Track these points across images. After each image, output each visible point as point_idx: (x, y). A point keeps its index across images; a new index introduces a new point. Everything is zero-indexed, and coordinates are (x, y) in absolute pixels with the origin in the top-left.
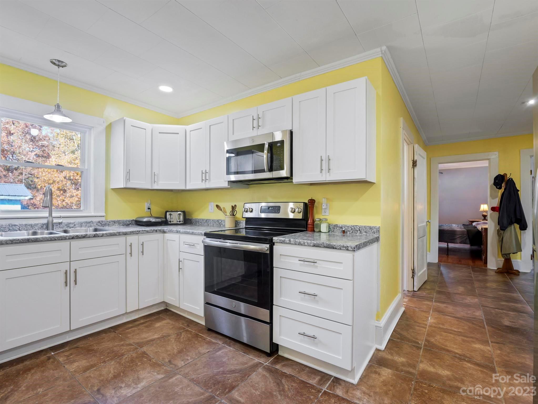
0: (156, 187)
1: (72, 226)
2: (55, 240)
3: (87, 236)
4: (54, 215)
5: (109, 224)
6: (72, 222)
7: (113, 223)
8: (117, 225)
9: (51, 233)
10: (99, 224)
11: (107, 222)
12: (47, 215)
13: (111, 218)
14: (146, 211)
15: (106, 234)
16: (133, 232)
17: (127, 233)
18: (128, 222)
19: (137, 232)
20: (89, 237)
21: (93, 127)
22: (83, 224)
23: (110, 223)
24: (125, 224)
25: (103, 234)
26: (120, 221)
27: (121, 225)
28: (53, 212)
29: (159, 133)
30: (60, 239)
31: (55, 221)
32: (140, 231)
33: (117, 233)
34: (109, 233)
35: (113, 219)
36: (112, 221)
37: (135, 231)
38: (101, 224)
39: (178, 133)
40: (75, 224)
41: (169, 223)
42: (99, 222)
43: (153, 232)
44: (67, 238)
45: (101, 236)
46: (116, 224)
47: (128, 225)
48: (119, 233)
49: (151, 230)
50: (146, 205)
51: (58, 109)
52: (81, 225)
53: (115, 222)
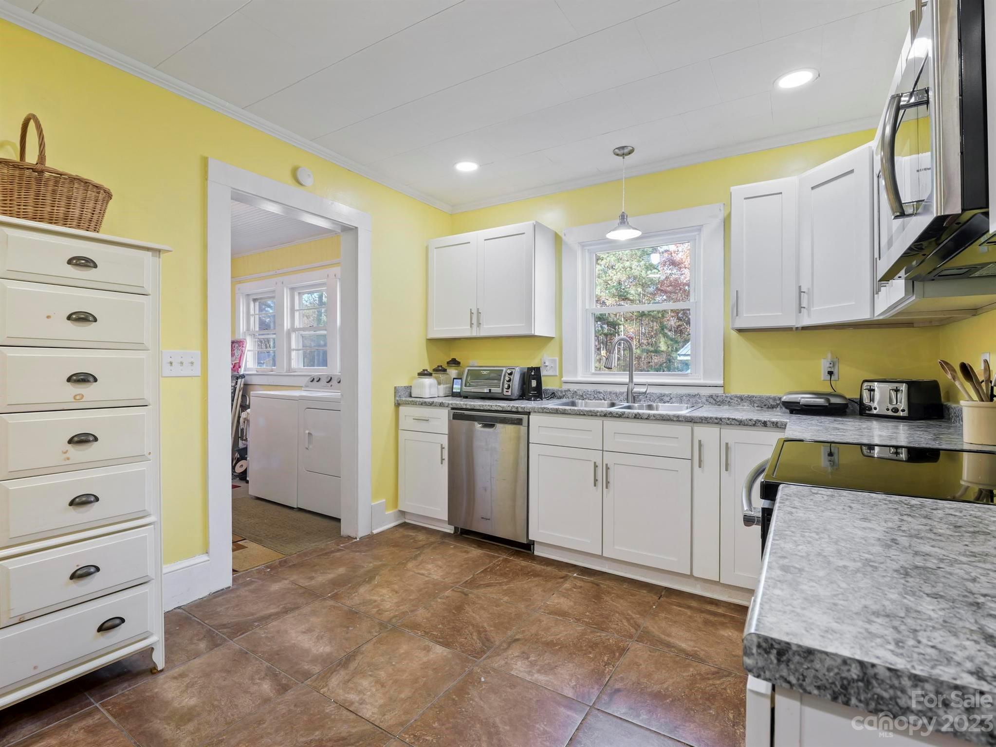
1: (667, 399)
4: (636, 379)
5: (729, 402)
6: (667, 393)
7: (739, 400)
8: (746, 406)
9: (629, 407)
10: (712, 400)
11: (727, 397)
12: (627, 380)
13: (737, 389)
14: (822, 379)
15: (654, 415)
16: (706, 418)
17: (693, 419)
18: (771, 401)
19: (716, 421)
20: (628, 417)
21: (702, 225)
22: (684, 397)
23: (733, 401)
24: (765, 405)
25: (649, 415)
26: (753, 397)
27: (756, 405)
28: (634, 376)
29: (813, 188)
30: (590, 414)
31: (637, 389)
32: (723, 420)
33: (674, 416)
34: (659, 415)
35: (739, 394)
36: (736, 397)
37: (711, 418)
38: (715, 400)
39: (852, 171)
40: (672, 396)
42: (711, 396)
46: (745, 404)
47: (773, 408)
49: (750, 420)
50: (823, 365)
51: (623, 220)
52: (680, 399)
53: (741, 398)
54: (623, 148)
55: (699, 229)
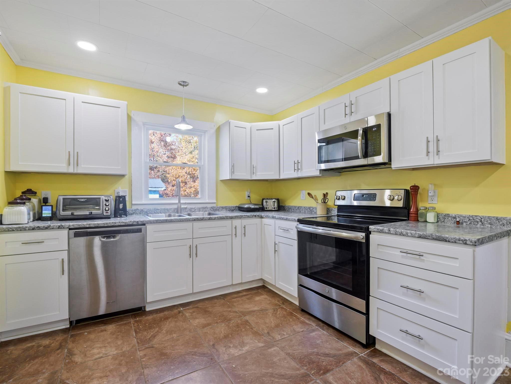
0: (254, 178)
1: (193, 210)
2: (183, 221)
3: (204, 219)
4: (182, 201)
5: (218, 209)
6: (193, 207)
7: (222, 209)
8: (224, 211)
9: (180, 216)
10: (212, 209)
11: (217, 207)
12: (177, 202)
13: (221, 204)
14: (246, 199)
15: (217, 217)
16: (237, 216)
17: (232, 217)
18: (232, 208)
19: (240, 217)
20: (206, 220)
21: (207, 131)
22: (201, 209)
23: (220, 209)
24: (231, 210)
25: (215, 218)
26: (227, 207)
27: (228, 210)
29: (257, 130)
30: (186, 220)
31: (182, 206)
32: (243, 216)
33: (225, 217)
34: (219, 217)
35: (222, 206)
36: (221, 207)
37: (239, 216)
38: (213, 209)
39: (272, 129)
40: (195, 209)
41: (266, 209)
42: (212, 208)
43: (252, 217)
44: (191, 220)
45: (214, 219)
46: (224, 210)
47: (233, 211)
48: (227, 217)
50: (246, 194)
51: (184, 120)
52: (199, 210)
53: (223, 208)
54: (184, 82)
55: (205, 132)
